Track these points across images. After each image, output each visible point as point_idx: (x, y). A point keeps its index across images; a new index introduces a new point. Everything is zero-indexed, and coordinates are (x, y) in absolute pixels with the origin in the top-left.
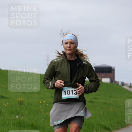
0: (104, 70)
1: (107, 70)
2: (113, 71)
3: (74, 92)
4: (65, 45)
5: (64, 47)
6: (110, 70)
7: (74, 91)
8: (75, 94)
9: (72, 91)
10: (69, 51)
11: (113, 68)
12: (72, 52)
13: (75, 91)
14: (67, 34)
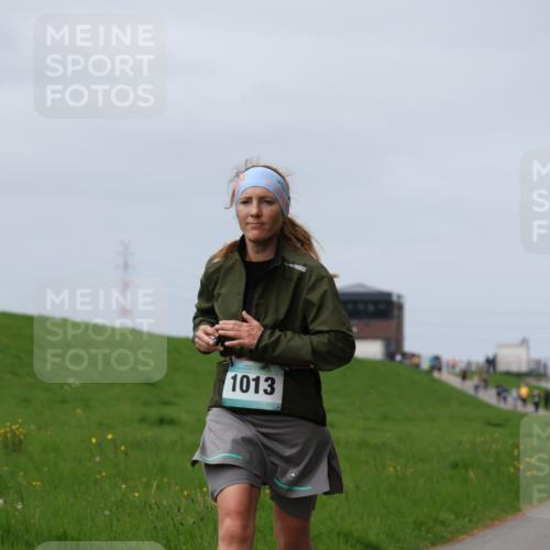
0: (361, 307)
1: (371, 308)
2: (396, 312)
3: (264, 385)
4: (242, 207)
5: (238, 215)
6: (382, 307)
7: (266, 380)
8: (265, 391)
9: (257, 380)
10: (254, 228)
11: (395, 299)
12: (265, 235)
13: (269, 382)
14: (249, 165)
